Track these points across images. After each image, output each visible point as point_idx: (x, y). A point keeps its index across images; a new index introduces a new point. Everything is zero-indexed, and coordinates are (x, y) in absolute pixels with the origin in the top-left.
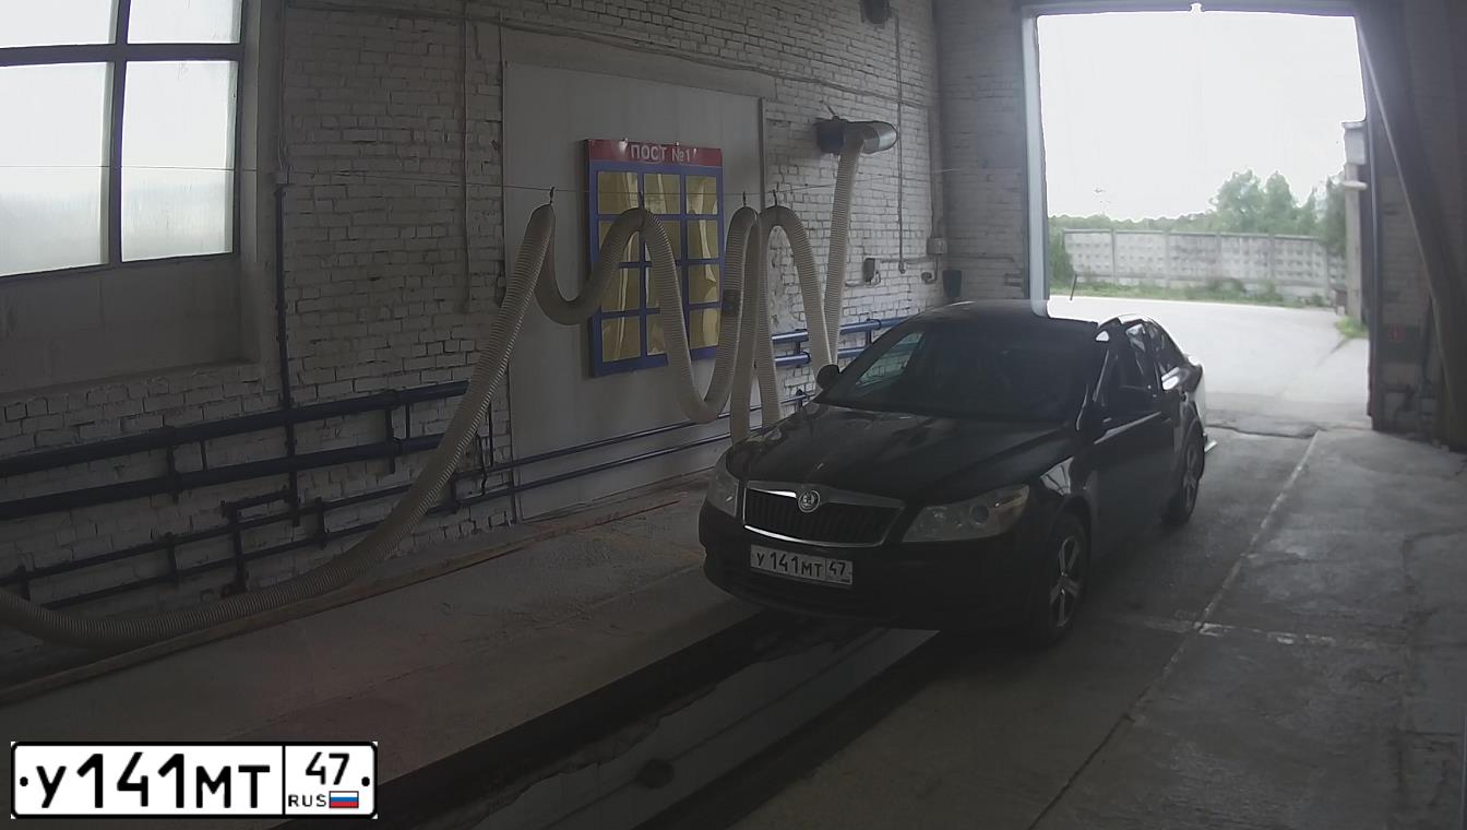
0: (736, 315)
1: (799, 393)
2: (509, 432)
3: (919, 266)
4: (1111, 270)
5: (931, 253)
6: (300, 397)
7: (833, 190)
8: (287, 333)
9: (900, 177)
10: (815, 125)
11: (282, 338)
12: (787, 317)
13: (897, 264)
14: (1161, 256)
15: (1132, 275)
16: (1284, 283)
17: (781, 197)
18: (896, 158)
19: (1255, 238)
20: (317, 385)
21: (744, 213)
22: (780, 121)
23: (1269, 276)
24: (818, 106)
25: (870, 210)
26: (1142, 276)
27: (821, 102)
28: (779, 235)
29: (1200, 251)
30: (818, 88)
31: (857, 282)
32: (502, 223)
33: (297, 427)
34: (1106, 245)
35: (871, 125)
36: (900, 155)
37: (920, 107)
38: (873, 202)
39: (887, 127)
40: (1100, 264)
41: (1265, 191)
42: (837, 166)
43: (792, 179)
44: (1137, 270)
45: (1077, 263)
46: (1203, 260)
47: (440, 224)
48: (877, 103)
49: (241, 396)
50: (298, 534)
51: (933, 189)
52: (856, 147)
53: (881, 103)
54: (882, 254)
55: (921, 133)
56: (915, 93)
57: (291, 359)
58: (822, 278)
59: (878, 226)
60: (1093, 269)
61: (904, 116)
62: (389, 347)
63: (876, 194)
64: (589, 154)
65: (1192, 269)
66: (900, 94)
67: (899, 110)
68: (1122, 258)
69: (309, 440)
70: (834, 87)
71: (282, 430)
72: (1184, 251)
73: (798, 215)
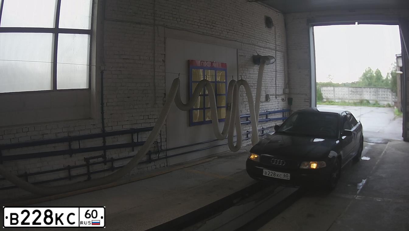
0: (230, 110)
1: (247, 132)
2: (166, 141)
3: (281, 97)
4: (333, 98)
5: (284, 93)
6: (108, 130)
7: (257, 75)
8: (104, 111)
9: (276, 71)
10: (252, 57)
11: (102, 113)
12: (244, 110)
13: (275, 96)
14: (347, 93)
15: (339, 99)
16: (380, 101)
17: (243, 77)
18: (275, 66)
19: (372, 88)
20: (112, 126)
21: (233, 81)
22: (243, 56)
23: (376, 99)
24: (253, 51)
25: (267, 81)
26: (341, 99)
28: (242, 88)
29: (357, 92)
30: (253, 46)
31: (264, 101)
32: (165, 83)
33: (107, 138)
34: (332, 90)
35: (268, 57)
36: (276, 65)
37: (282, 52)
38: (268, 79)
39: (273, 57)
40: (330, 96)
41: (375, 75)
42: (258, 68)
43: (246, 72)
44: (340, 97)
45: (324, 96)
46: (358, 94)
47: (148, 83)
49: (90, 129)
50: (106, 167)
51: (285, 75)
52: (264, 63)
53: (271, 51)
54: (271, 93)
55: (282, 59)
56: (280, 48)
57: (105, 119)
58: (254, 100)
59: (270, 85)
60: (328, 97)
61: (277, 54)
62: (133, 116)
63: (269, 76)
64: (190, 64)
65: (355, 97)
66: (276, 48)
67: (276, 53)
68: (336, 94)
69: (110, 141)
70: (258, 46)
71: (102, 138)
72: (353, 92)
73: (248, 82)
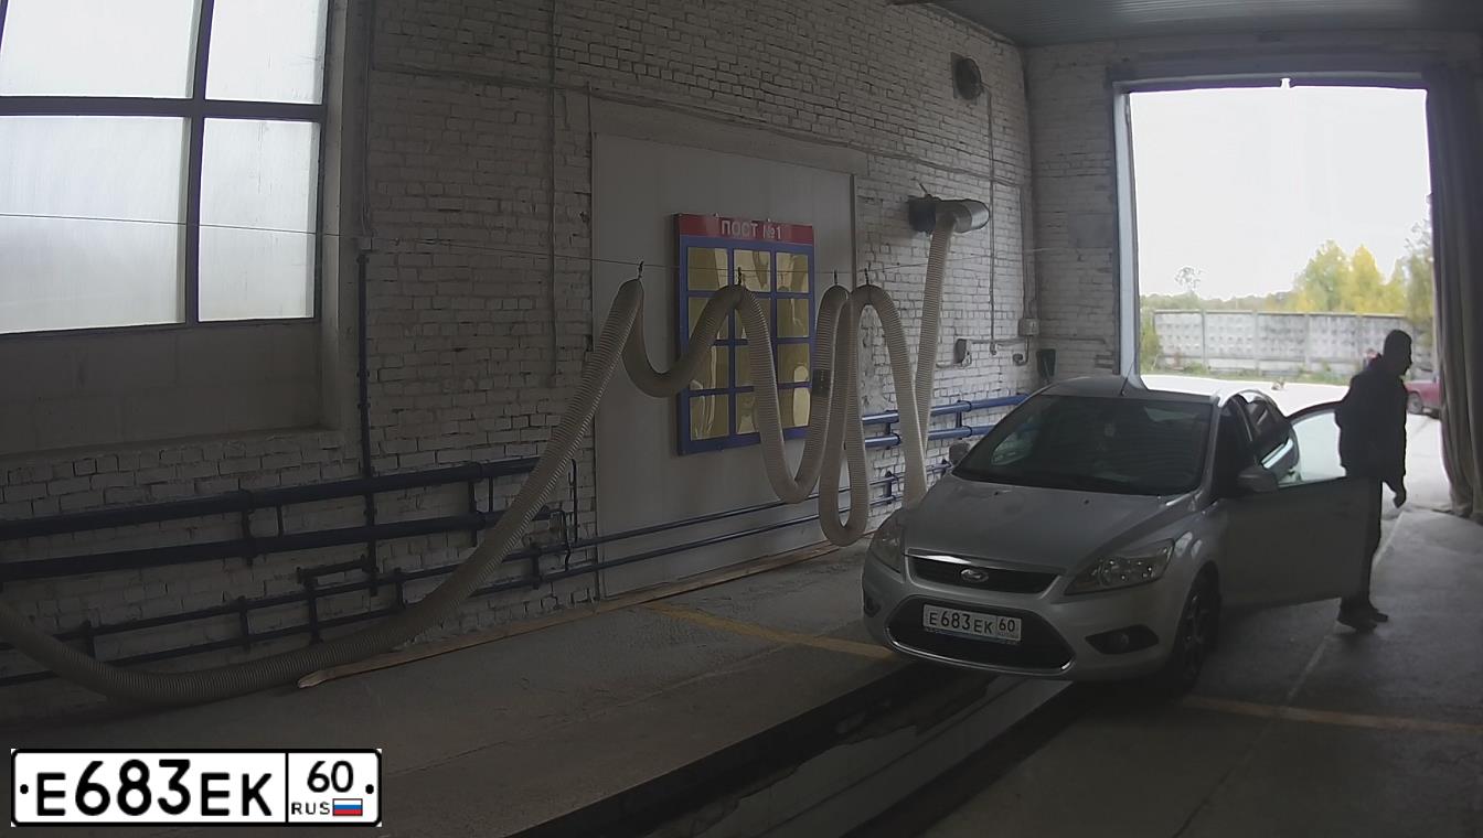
0: (827, 395)
1: (889, 474)
2: (593, 508)
3: (1011, 348)
4: (1200, 353)
5: (1022, 335)
6: (382, 467)
7: (925, 270)
8: (369, 400)
9: (992, 256)
10: (907, 203)
11: (363, 406)
12: (878, 398)
13: (988, 346)
14: (1250, 336)
15: (1222, 357)
17: (872, 275)
18: (988, 238)
19: (1343, 317)
20: (397, 455)
21: (837, 291)
22: (872, 199)
24: (910, 183)
25: (962, 290)
26: (1230, 357)
27: (914, 179)
28: (871, 314)
29: (1289, 331)
30: (910, 166)
31: (948, 363)
32: (591, 297)
33: (379, 497)
34: (1196, 326)
35: (964, 204)
36: (992, 234)
37: (1013, 185)
38: (965, 282)
39: (980, 205)
40: (1190, 346)
41: (1351, 269)
42: (929, 245)
43: (885, 259)
44: (1226, 351)
45: (1167, 344)
46: (1291, 340)
47: (528, 297)
48: (970, 181)
49: (320, 463)
50: (375, 604)
51: (1025, 269)
52: (948, 225)
53: (975, 181)
54: (976, 335)
55: (1014, 212)
56: (1007, 171)
57: (373, 428)
58: (913, 358)
59: (971, 307)
60: (1183, 351)
61: (996, 194)
62: (473, 419)
63: (968, 274)
64: (683, 231)
65: (1281, 350)
66: (992, 172)
67: (991, 188)
68: (1212, 339)
69: (389, 509)
70: (925, 164)
71: (362, 498)
72: (1273, 331)
73: (890, 294)
